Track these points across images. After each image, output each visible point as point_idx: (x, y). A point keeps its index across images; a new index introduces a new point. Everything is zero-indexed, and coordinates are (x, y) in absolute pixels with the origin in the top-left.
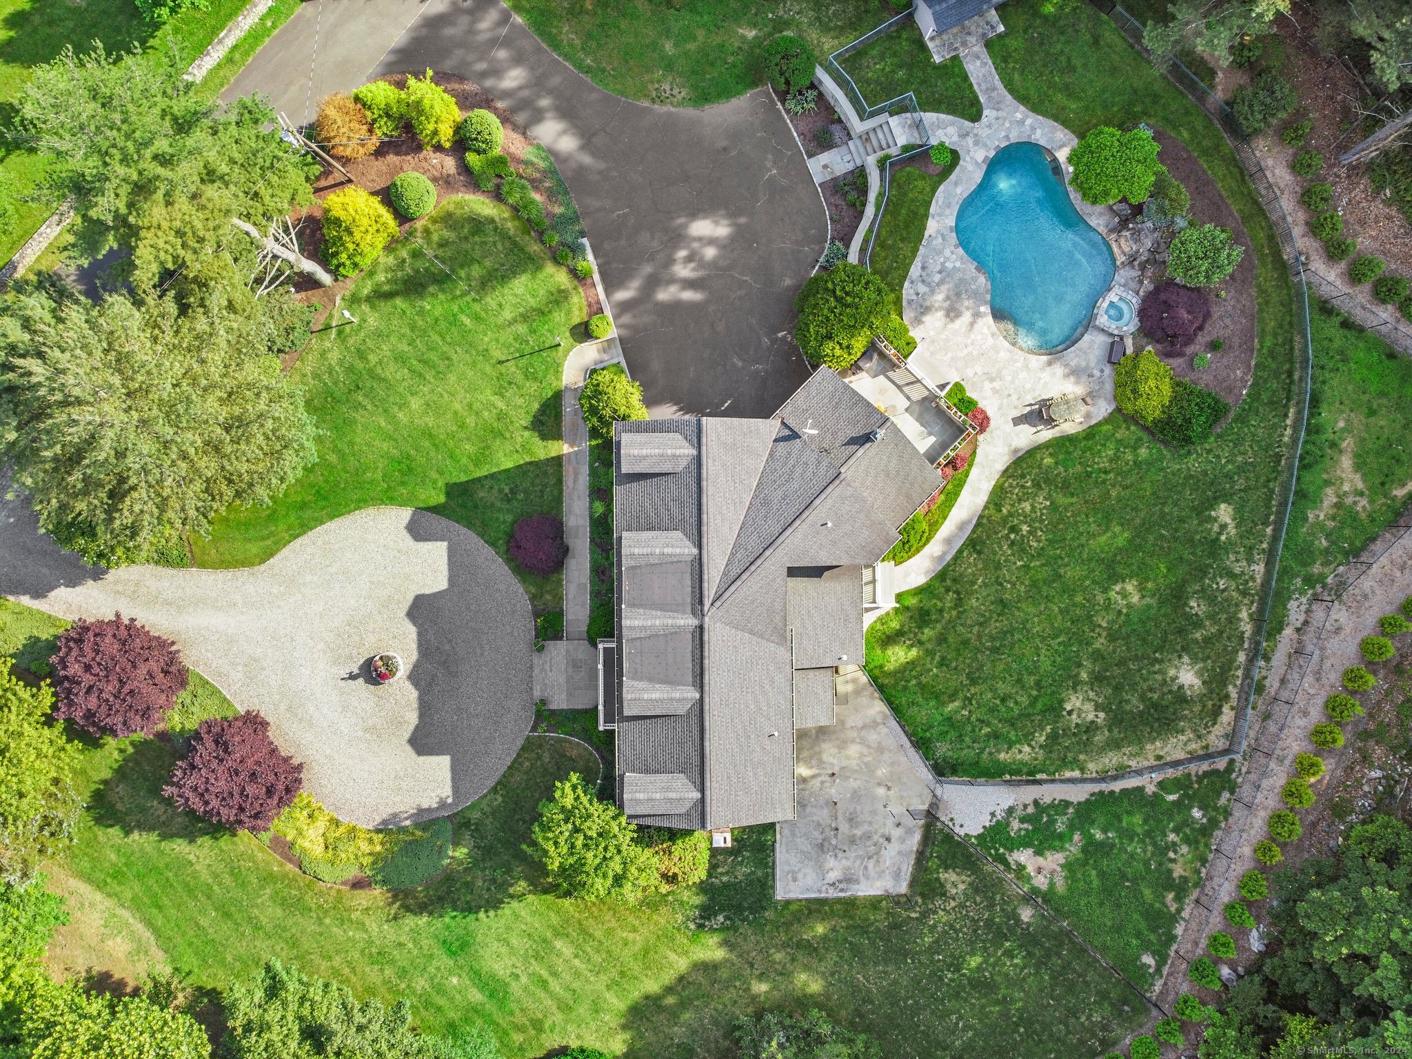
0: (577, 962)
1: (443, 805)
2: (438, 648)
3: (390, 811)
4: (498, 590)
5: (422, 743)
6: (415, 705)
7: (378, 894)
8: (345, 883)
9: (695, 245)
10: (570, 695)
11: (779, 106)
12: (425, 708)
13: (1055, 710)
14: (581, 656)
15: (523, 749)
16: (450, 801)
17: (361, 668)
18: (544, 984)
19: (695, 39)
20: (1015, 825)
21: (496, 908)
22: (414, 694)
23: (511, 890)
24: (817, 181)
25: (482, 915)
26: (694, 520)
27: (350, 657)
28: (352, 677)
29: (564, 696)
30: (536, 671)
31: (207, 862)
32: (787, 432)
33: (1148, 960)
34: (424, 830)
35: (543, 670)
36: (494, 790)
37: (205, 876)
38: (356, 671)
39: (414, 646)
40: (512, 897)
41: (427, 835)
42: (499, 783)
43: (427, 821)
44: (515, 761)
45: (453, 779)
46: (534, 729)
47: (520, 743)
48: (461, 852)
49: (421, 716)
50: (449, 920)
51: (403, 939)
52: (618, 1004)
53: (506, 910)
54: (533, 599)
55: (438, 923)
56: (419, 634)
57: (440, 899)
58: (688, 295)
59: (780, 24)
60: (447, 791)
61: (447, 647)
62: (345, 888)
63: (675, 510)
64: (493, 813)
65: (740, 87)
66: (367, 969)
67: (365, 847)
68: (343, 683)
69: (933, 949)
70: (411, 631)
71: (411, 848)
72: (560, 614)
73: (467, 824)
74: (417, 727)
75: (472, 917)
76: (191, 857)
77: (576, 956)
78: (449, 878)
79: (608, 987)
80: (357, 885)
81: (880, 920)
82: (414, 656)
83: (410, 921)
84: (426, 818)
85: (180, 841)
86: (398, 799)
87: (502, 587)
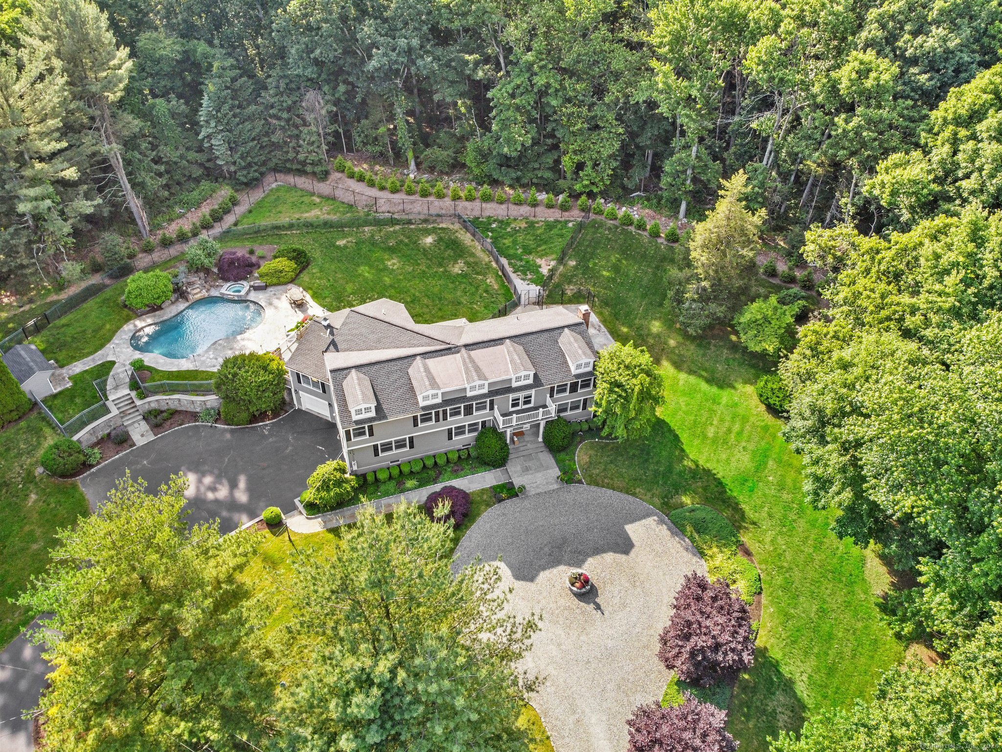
0: (715, 422)
1: (661, 522)
2: (550, 555)
3: (685, 553)
4: (491, 527)
5: (625, 546)
6: (598, 557)
7: (745, 538)
8: (752, 562)
9: (202, 489)
10: (548, 468)
11: (93, 470)
12: (598, 551)
13: (464, 276)
14: (519, 468)
15: (597, 485)
16: (656, 518)
17: (588, 603)
18: (740, 433)
19: (32, 531)
20: (529, 277)
21: (709, 471)
22: (590, 560)
23: (693, 467)
24: (153, 438)
25: (719, 476)
26: (398, 363)
27: (583, 613)
28: (598, 607)
29: (550, 471)
30: (539, 490)
31: (799, 664)
32: (332, 347)
33: (570, 225)
34: (684, 526)
35: (537, 487)
36: (634, 494)
37: (813, 662)
38: (592, 606)
39: (555, 571)
40: (697, 466)
41: (686, 522)
42: (627, 493)
43: (678, 527)
44: (608, 488)
45: (639, 520)
46: (580, 482)
47: (593, 488)
48: (686, 500)
49: (604, 551)
50: (735, 492)
51: (765, 515)
52: (726, 396)
53: (708, 466)
54: (489, 505)
55: (741, 498)
56: (544, 569)
57: (724, 501)
58: (242, 484)
59: (30, 478)
60: (651, 521)
61: (546, 549)
62: (756, 559)
63: (395, 376)
64: (649, 491)
65: (77, 495)
66: (801, 530)
67: (720, 557)
68: (606, 613)
69: (610, 289)
70: (543, 576)
71: (700, 528)
72: (493, 488)
73: (666, 504)
74: (615, 552)
75: (723, 480)
76: (805, 678)
77: (712, 424)
78: (707, 501)
79: (719, 404)
80: (748, 553)
81: (606, 311)
82: (562, 568)
83: (750, 513)
84: (676, 530)
85: (799, 693)
86: (672, 551)
87: (487, 526)
